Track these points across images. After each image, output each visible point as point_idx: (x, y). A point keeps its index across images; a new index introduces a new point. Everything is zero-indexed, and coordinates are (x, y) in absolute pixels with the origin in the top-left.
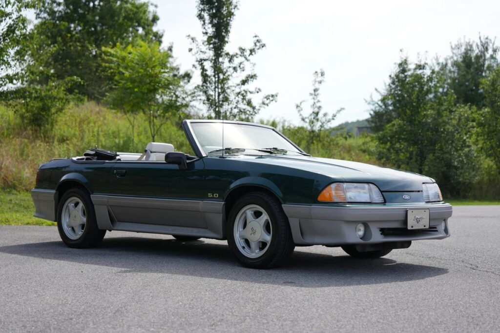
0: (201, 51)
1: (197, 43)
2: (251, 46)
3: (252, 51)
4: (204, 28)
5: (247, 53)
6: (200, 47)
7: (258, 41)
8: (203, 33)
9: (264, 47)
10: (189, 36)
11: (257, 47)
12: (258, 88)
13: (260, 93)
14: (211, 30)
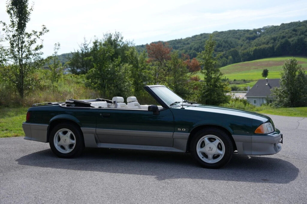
0: (9, 31)
1: (6, 26)
2: (41, 30)
3: (41, 33)
4: (12, 18)
5: (38, 34)
6: (9, 28)
7: (45, 28)
8: (11, 21)
9: (48, 32)
10: (1, 21)
11: (44, 31)
12: (42, 52)
13: (43, 55)
14: (16, 20)
